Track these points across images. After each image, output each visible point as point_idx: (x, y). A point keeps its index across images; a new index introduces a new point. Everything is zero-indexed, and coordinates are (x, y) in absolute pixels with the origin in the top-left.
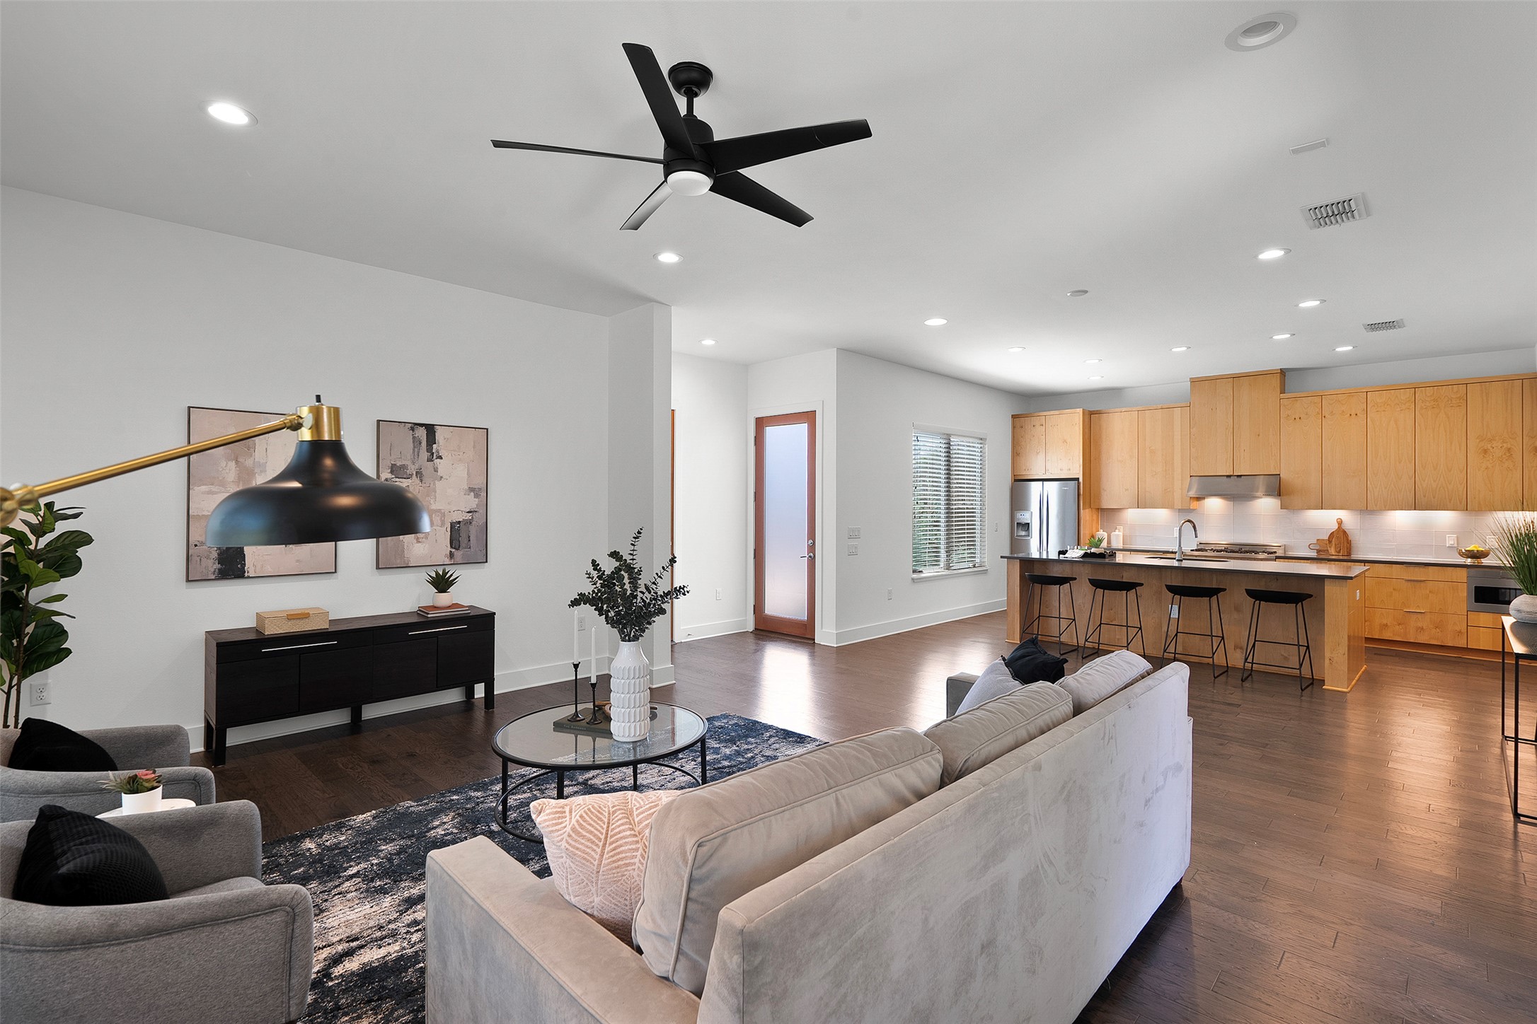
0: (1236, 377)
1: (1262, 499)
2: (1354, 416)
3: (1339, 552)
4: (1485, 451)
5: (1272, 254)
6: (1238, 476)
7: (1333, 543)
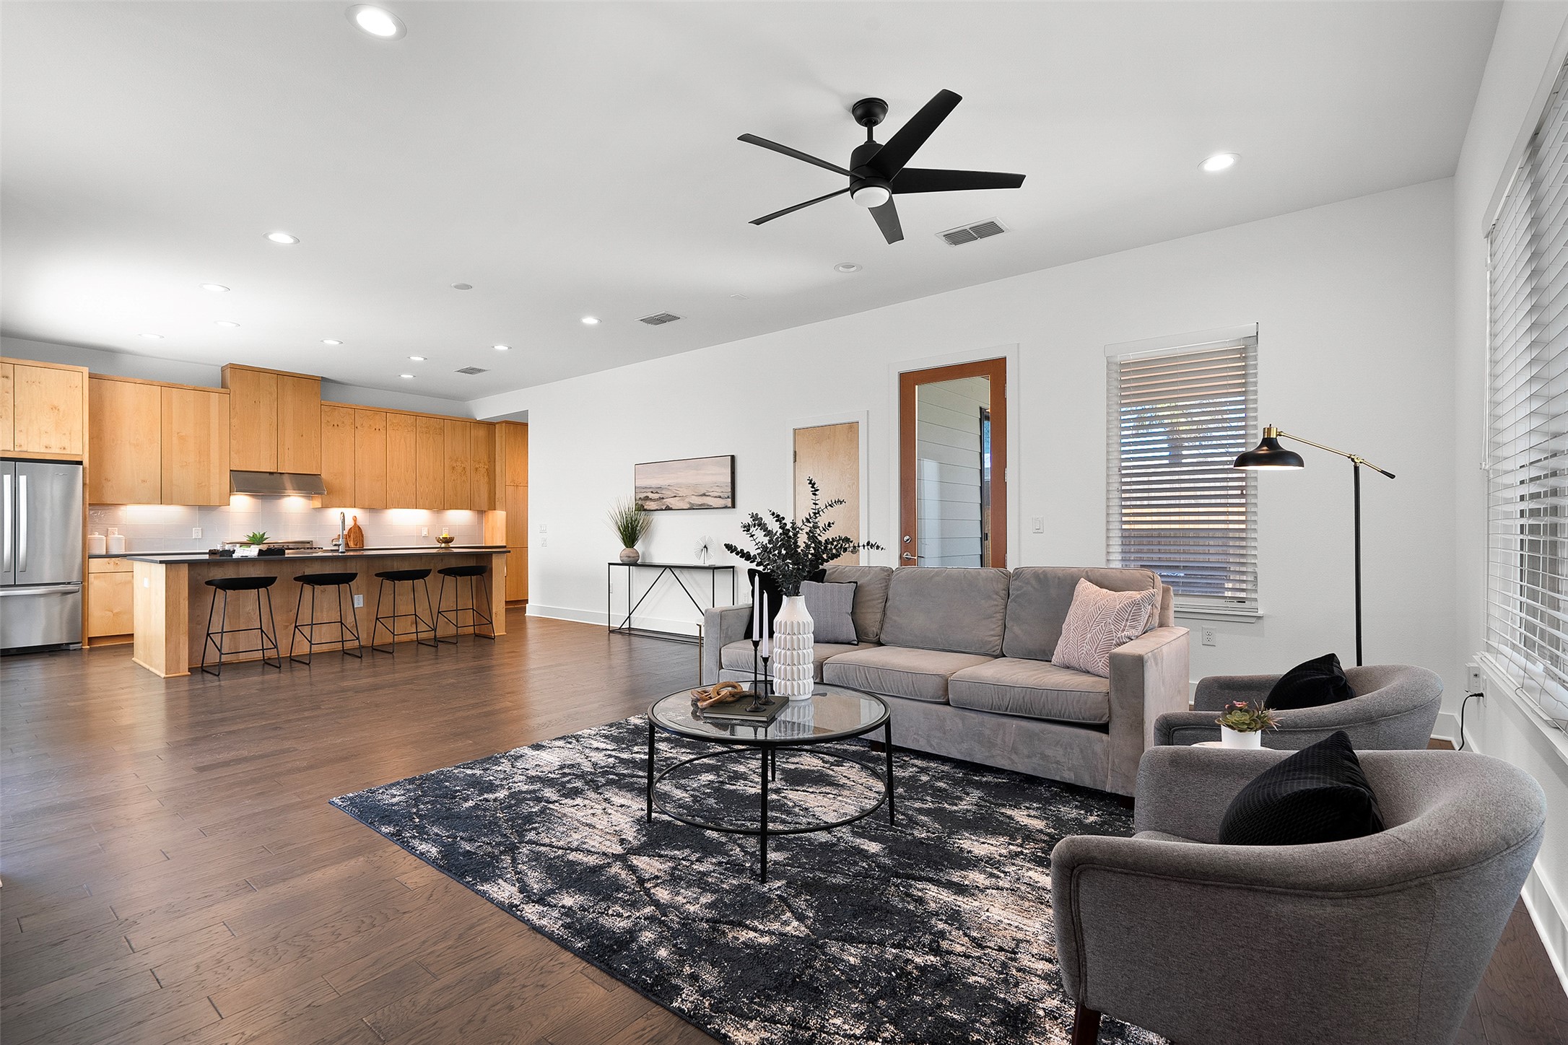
0: (280, 375)
1: (291, 498)
2: (377, 430)
3: (356, 545)
4: (453, 468)
5: (590, 321)
6: (281, 473)
7: (352, 537)
